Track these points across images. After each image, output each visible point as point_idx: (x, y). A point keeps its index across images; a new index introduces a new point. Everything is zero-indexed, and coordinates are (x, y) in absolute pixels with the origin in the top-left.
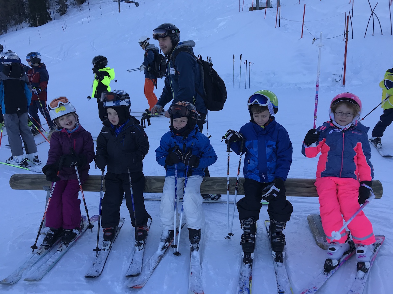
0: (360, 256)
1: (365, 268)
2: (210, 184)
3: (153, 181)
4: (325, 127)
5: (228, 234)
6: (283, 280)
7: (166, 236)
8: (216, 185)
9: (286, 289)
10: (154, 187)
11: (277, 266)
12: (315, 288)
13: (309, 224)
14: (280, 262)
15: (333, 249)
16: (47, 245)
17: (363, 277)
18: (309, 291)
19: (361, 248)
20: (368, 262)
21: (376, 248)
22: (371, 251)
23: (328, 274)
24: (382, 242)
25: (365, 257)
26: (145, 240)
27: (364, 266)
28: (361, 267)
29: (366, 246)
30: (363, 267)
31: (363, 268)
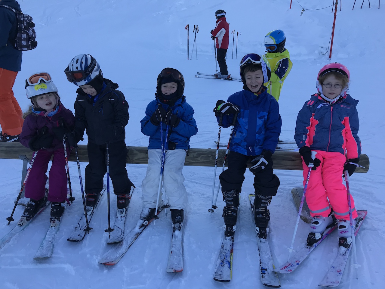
0: (342, 232)
1: (347, 244)
2: (195, 156)
3: (135, 152)
4: (313, 102)
5: (212, 207)
6: (266, 257)
7: (146, 214)
8: (201, 157)
9: (268, 266)
10: (136, 158)
11: (260, 242)
12: (298, 261)
13: (293, 197)
15: (317, 223)
16: (28, 216)
17: (345, 253)
18: (292, 264)
19: (343, 224)
20: (349, 237)
21: (358, 223)
23: (311, 248)
24: (365, 216)
25: (347, 232)
26: (127, 208)
28: (343, 242)
29: (348, 221)
30: (345, 243)
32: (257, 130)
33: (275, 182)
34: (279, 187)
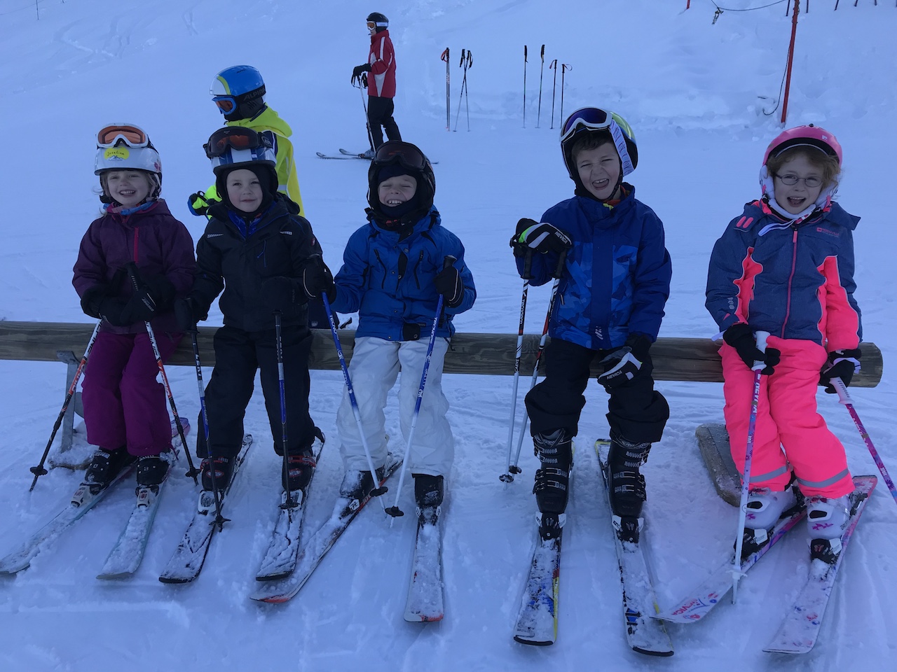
0: (818, 526)
1: (830, 553)
2: (466, 350)
3: (327, 342)
4: (751, 219)
5: (508, 469)
6: (637, 586)
7: (353, 484)
8: (481, 353)
9: (643, 607)
10: (329, 356)
11: (623, 551)
12: (714, 596)
13: (699, 446)
14: (631, 542)
15: (757, 505)
16: (95, 483)
17: (826, 576)
18: (699, 602)
19: (820, 506)
20: (837, 537)
21: (856, 505)
22: (844, 513)
23: (745, 563)
24: (872, 489)
25: (829, 526)
26: (306, 488)
27: (827, 549)
28: (820, 550)
29: (831, 501)
30: (826, 551)
31: (824, 553)
32: (614, 289)
33: (659, 411)
34: (668, 422)
